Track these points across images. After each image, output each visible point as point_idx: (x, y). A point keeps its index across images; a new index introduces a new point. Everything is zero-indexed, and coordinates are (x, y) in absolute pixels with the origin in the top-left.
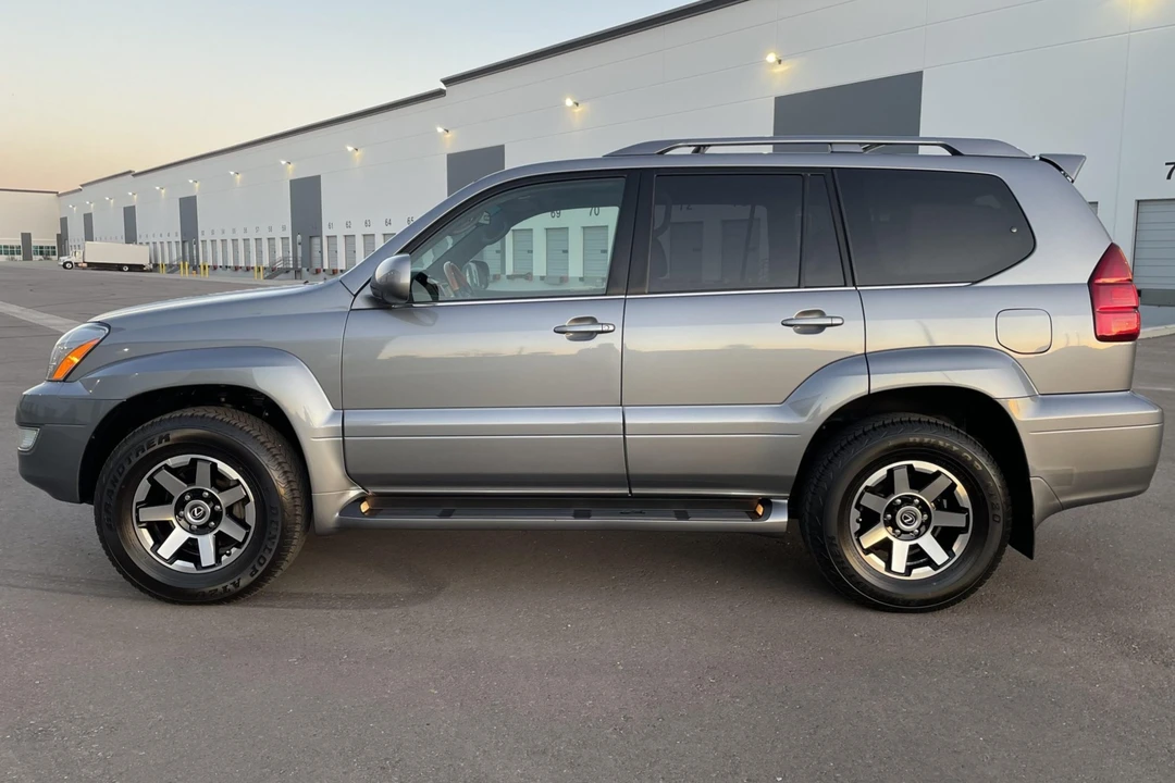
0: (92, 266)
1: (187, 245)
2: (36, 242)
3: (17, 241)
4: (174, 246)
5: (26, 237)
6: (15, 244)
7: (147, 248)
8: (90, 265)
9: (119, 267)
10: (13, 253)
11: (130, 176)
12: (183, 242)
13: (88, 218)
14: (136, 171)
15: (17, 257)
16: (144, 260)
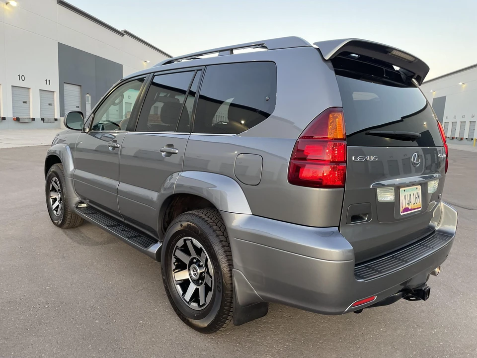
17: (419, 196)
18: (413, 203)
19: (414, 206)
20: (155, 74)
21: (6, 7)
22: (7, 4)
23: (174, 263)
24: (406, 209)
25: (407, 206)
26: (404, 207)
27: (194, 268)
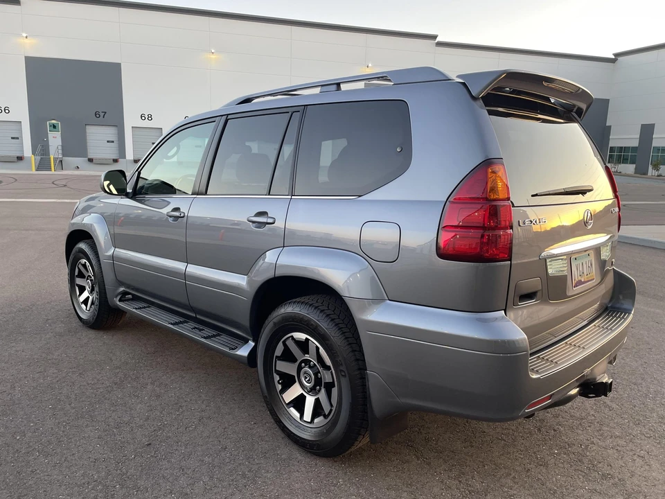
17: (591, 265)
18: (585, 273)
19: (587, 278)
20: (229, 117)
23: (278, 382)
24: (580, 283)
25: (580, 278)
26: (577, 280)
27: (305, 373)
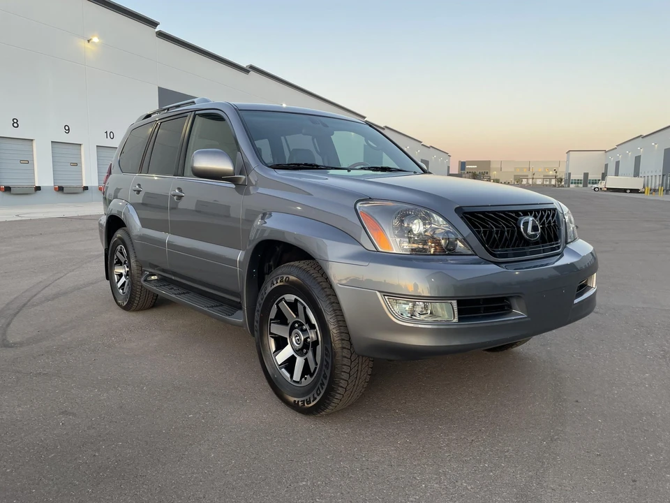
0: (609, 189)
1: (665, 177)
2: (591, 177)
3: (581, 177)
4: (658, 178)
5: (586, 175)
6: (580, 179)
7: (643, 179)
8: (608, 189)
9: (624, 191)
10: (578, 183)
11: (640, 138)
12: (663, 175)
13: (618, 163)
14: (644, 135)
15: (580, 185)
16: (640, 187)
21: (88, 46)
22: (89, 41)
